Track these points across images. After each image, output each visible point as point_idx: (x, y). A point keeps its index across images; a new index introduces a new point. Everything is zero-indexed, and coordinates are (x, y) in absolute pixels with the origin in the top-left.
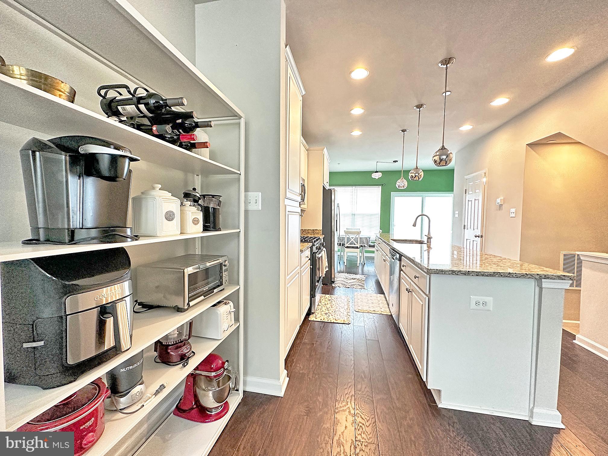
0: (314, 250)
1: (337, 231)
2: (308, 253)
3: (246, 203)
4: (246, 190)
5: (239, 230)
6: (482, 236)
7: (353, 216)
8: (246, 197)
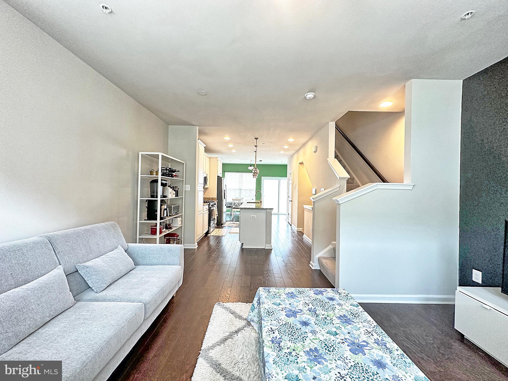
0: (210, 206)
1: (225, 198)
2: (207, 207)
3: (185, 188)
4: (185, 184)
5: (183, 197)
6: (292, 201)
7: (240, 190)
8: (185, 186)
